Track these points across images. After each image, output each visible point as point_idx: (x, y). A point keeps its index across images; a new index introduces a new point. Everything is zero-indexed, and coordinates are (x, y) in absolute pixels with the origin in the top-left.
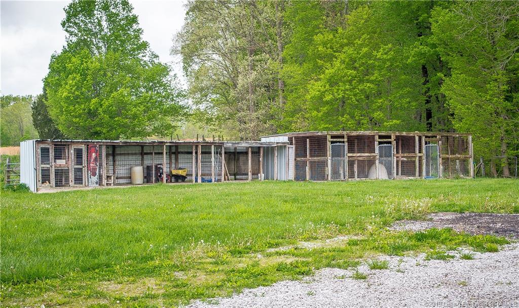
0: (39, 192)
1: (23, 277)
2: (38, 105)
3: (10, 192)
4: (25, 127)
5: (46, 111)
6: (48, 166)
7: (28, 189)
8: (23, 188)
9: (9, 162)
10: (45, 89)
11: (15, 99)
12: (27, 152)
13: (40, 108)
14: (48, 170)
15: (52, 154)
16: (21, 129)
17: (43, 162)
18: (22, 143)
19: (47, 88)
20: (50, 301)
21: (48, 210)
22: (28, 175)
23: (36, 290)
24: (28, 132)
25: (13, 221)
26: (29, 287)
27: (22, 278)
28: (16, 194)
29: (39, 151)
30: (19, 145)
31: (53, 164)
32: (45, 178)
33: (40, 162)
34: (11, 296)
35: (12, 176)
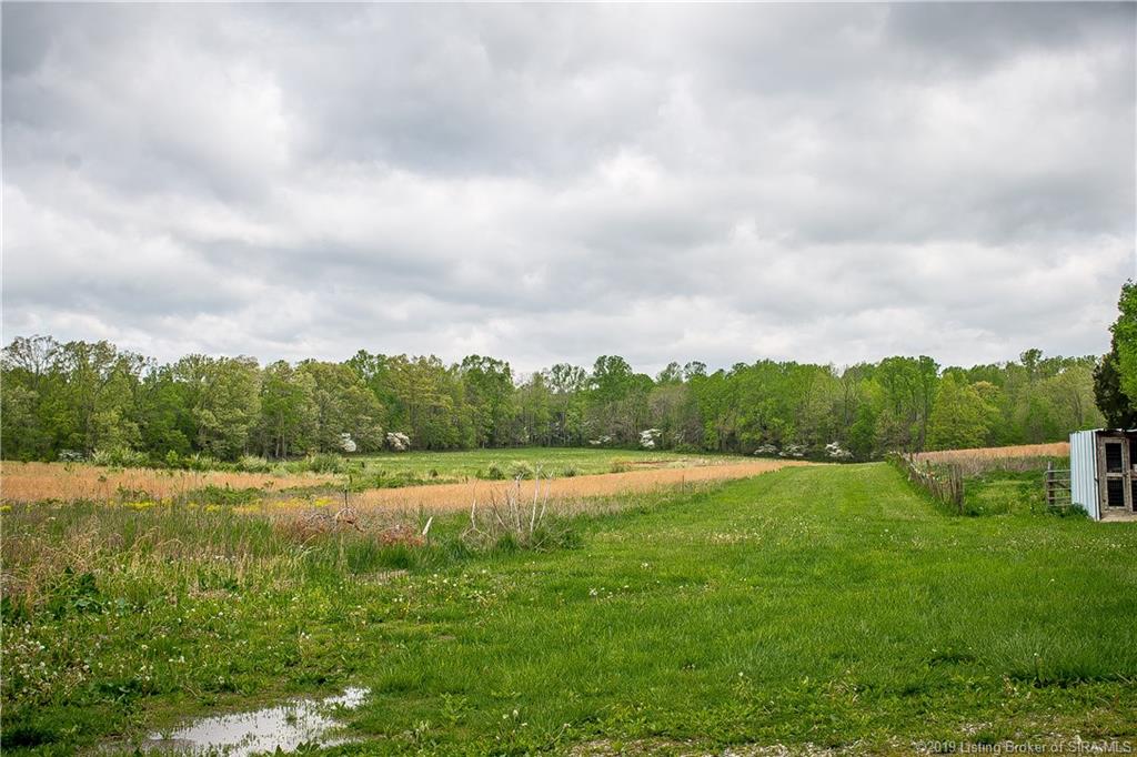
0: (1104, 520)
1: (1055, 673)
2: (1104, 372)
3: (1054, 519)
4: (1085, 410)
5: (1117, 382)
6: (1119, 475)
7: (1085, 513)
8: (1079, 512)
9: (1052, 468)
10: (1114, 344)
11: (1068, 363)
12: (1082, 450)
13: (1107, 377)
14: (1120, 482)
15: (1125, 455)
16: (1078, 414)
17: (1110, 468)
18: (1074, 437)
19: (1118, 342)
20: (1099, 726)
21: (1114, 553)
22: (1084, 488)
23: (1074, 701)
24: (1089, 417)
25: (1051, 570)
26: (1063, 695)
27: (1052, 675)
28: (1064, 523)
29: (1103, 449)
30: (1068, 440)
31: (1129, 471)
32: (1115, 496)
33: (1105, 468)
34: (1029, 709)
35: (1059, 491)
